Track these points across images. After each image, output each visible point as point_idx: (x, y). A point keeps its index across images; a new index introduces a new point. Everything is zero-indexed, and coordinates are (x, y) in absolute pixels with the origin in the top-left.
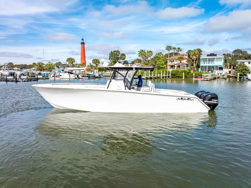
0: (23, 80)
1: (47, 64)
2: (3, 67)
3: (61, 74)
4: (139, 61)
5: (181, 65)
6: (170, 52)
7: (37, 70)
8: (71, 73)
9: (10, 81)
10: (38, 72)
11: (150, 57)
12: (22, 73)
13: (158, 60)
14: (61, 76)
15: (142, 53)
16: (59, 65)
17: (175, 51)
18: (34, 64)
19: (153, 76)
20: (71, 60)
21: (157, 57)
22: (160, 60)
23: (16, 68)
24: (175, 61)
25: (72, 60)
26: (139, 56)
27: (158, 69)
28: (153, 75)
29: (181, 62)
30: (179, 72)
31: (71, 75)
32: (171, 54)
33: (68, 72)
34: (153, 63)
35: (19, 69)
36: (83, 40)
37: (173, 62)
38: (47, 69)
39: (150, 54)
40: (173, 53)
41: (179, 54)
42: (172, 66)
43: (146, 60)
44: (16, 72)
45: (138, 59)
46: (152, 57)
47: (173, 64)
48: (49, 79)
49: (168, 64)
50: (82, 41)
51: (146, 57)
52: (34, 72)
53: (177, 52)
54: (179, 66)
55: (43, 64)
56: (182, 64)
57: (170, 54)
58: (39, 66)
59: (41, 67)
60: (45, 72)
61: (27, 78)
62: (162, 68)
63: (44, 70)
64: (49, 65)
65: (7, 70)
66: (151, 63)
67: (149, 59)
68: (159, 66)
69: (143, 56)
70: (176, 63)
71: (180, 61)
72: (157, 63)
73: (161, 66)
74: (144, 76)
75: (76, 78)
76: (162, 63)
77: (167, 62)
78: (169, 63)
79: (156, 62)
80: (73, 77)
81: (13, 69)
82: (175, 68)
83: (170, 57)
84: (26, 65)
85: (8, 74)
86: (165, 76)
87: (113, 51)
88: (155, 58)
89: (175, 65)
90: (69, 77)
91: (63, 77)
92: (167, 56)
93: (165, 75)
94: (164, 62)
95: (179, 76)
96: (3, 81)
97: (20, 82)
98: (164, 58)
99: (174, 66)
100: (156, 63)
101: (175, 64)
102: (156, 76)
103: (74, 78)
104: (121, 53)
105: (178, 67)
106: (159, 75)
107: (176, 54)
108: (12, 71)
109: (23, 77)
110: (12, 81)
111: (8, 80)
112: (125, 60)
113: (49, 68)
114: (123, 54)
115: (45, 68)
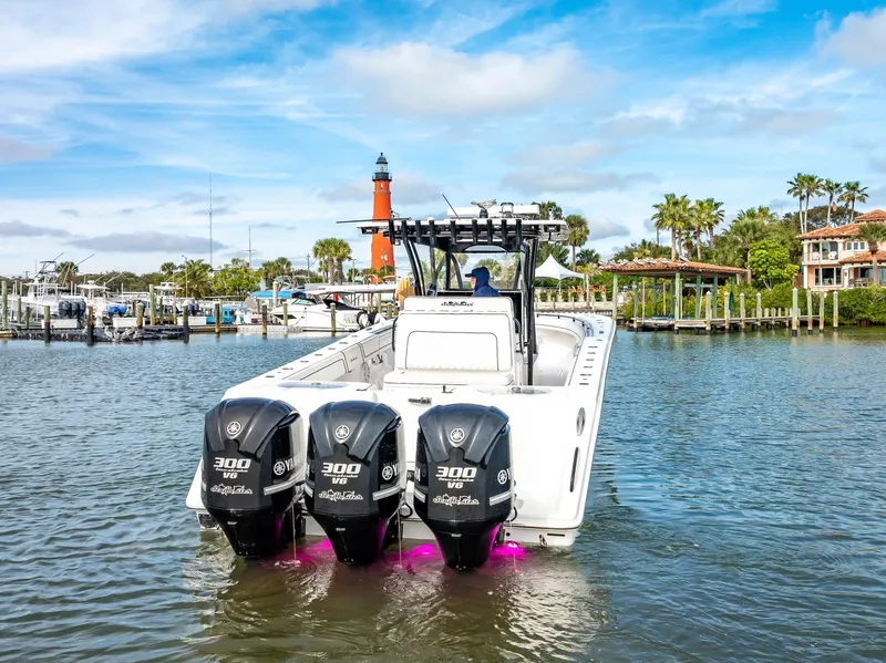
0: (123, 335)
1: (223, 267)
3: (292, 310)
5: (875, 264)
6: (810, 207)
7: (181, 294)
8: (340, 305)
10: (187, 302)
11: (711, 228)
12: (113, 304)
13: (756, 239)
14: (291, 317)
15: (673, 213)
16: (277, 270)
17: (836, 197)
18: (169, 267)
19: (743, 317)
20: (333, 249)
21: (751, 228)
22: (765, 241)
23: (91, 286)
24: (840, 246)
25: (337, 249)
26: (660, 226)
27: (759, 286)
28: (743, 310)
29: (873, 252)
30: (869, 298)
31: (341, 314)
32: (817, 216)
33: (327, 301)
34: (730, 258)
35: (103, 288)
37: (833, 254)
38: (222, 291)
39: (711, 217)
40: (826, 208)
41: (856, 214)
42: (828, 273)
44: (89, 302)
47: (831, 260)
48: (236, 330)
49: (805, 261)
51: (691, 228)
52: (169, 301)
53: (842, 204)
54: (863, 272)
55: (206, 267)
56: (880, 261)
57: (810, 214)
58: (189, 277)
59: (196, 281)
60: (212, 304)
61: (140, 327)
62: (778, 280)
63: (209, 294)
64: (234, 272)
65: (51, 292)
67: (705, 238)
68: (765, 273)
69: (679, 225)
70: (844, 254)
71: (872, 243)
72: (750, 258)
73: (774, 272)
76: (776, 255)
77: (801, 253)
78: (811, 258)
79: (744, 253)
80: (348, 321)
81: (79, 290)
82: (846, 280)
83: (810, 228)
84: (132, 275)
85: (57, 310)
88: (739, 229)
89: (845, 268)
92: (792, 222)
94: (784, 253)
95: (874, 319)
96: (35, 337)
98: (781, 233)
99: (839, 272)
100: (745, 258)
101: (843, 263)
102: (759, 315)
104: (565, 215)
105: (856, 276)
107: (839, 214)
108: (73, 298)
109: (117, 322)
110: (72, 338)
111: (55, 332)
112: (584, 247)
113: (235, 289)
114: (574, 217)
115: (213, 287)
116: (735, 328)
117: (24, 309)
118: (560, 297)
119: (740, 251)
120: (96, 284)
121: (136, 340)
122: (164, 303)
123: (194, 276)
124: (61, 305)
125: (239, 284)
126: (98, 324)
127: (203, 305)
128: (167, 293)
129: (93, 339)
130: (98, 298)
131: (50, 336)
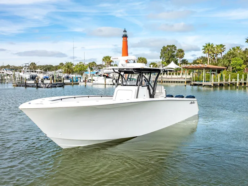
0: (46, 86)
1: (77, 64)
2: (23, 69)
3: (94, 78)
4: (205, 60)
7: (65, 72)
8: (107, 77)
9: (30, 87)
10: (66, 75)
11: (221, 53)
12: (45, 76)
13: (233, 57)
14: (94, 80)
15: (208, 48)
16: (92, 65)
18: (62, 64)
19: (224, 82)
20: (108, 59)
21: (232, 54)
22: (236, 58)
23: (39, 70)
26: (204, 53)
27: (234, 71)
28: (224, 80)
31: (108, 80)
33: (104, 76)
34: (225, 63)
35: (42, 71)
36: (125, 31)
38: (77, 71)
39: (221, 50)
43: (214, 59)
44: (38, 75)
45: (202, 57)
46: (223, 54)
48: (78, 84)
50: (124, 33)
51: (214, 53)
52: (61, 75)
55: (72, 64)
58: (67, 67)
59: (69, 69)
60: (74, 76)
61: (51, 83)
62: (239, 70)
63: (73, 72)
64: (80, 66)
65: (28, 72)
66: (222, 62)
67: (219, 56)
68: (235, 68)
69: (210, 53)
72: (231, 63)
73: (238, 67)
74: (211, 82)
75: (114, 84)
76: (239, 62)
79: (230, 61)
80: (110, 81)
81: (36, 71)
85: (29, 78)
86: (243, 83)
87: (166, 46)
88: (229, 54)
90: (104, 82)
91: (97, 82)
93: (244, 80)
94: (242, 62)
96: (23, 86)
97: (42, 87)
98: (243, 55)
100: (230, 62)
102: (229, 81)
103: (112, 83)
104: (177, 49)
106: (234, 81)
108: (34, 74)
109: (45, 81)
110: (33, 86)
111: (28, 85)
112: (183, 59)
113: (80, 71)
114: (180, 50)
115: (74, 70)
116: (221, 85)
117: (20, 77)
118: (174, 74)
119: (228, 61)
120: (40, 70)
121: (50, 87)
122: (60, 75)
123: (68, 67)
124: (30, 76)
125: (81, 70)
126: (40, 82)
127: (71, 76)
128: (60, 72)
129: (38, 87)
130: (41, 74)
131: (26, 86)
